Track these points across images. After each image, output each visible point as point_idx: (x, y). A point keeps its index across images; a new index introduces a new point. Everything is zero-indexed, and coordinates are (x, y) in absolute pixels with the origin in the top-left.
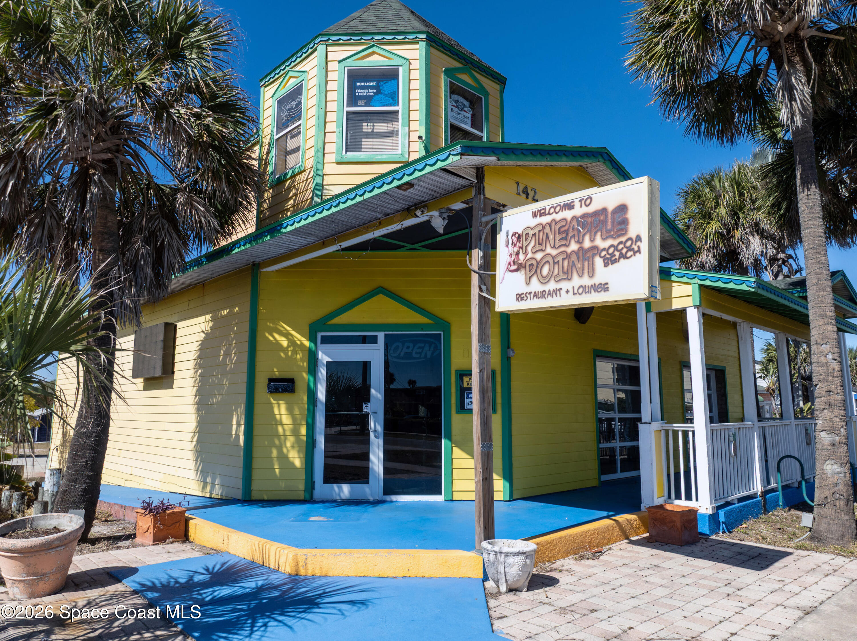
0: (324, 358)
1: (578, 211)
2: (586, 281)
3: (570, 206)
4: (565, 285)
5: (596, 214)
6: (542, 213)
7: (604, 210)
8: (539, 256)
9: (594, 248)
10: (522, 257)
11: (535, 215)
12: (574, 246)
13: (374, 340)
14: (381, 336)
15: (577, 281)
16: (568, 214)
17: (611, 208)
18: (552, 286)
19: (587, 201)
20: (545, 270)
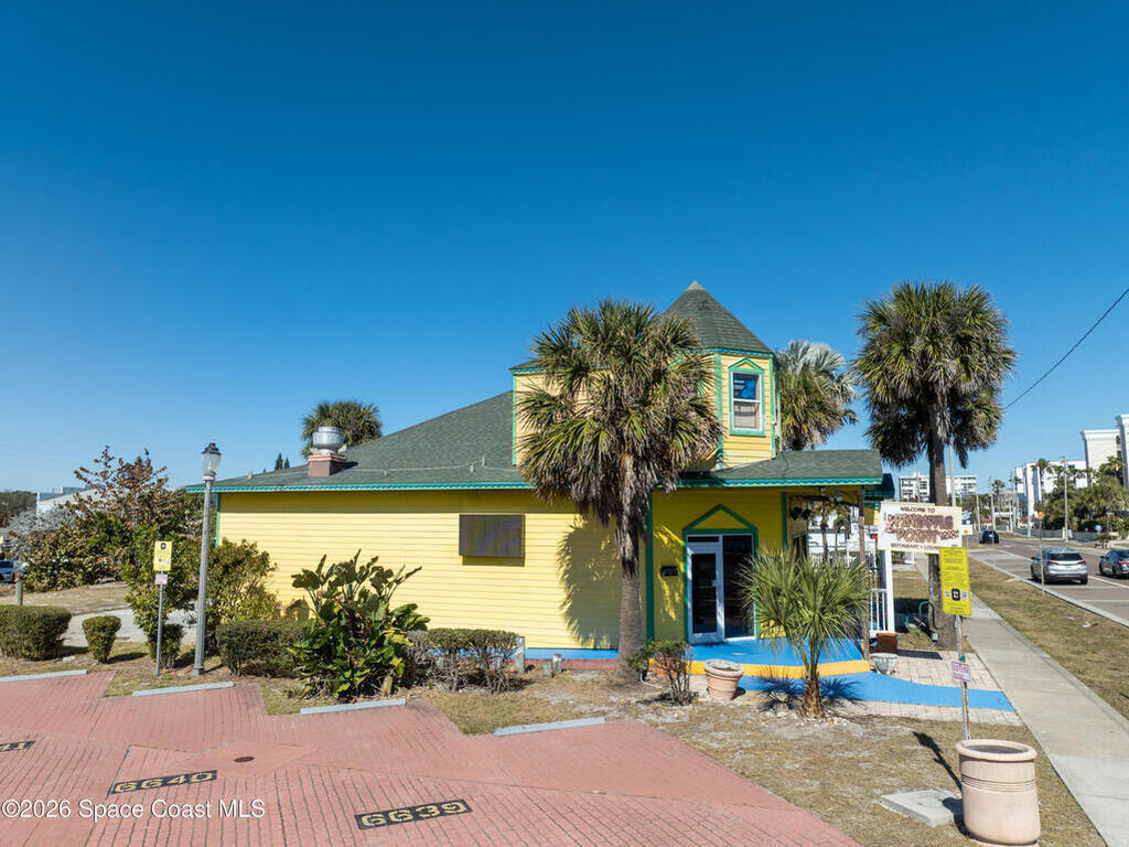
0: (690, 552)
1: (927, 513)
2: (931, 544)
3: (923, 510)
4: (920, 544)
5: (937, 517)
6: (907, 509)
7: (941, 517)
8: (905, 529)
9: (936, 532)
10: (895, 527)
11: (902, 509)
12: (925, 528)
13: (716, 539)
14: (721, 537)
15: (926, 543)
16: (922, 514)
17: (945, 516)
18: (913, 543)
19: (933, 511)
20: (909, 536)
